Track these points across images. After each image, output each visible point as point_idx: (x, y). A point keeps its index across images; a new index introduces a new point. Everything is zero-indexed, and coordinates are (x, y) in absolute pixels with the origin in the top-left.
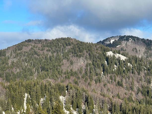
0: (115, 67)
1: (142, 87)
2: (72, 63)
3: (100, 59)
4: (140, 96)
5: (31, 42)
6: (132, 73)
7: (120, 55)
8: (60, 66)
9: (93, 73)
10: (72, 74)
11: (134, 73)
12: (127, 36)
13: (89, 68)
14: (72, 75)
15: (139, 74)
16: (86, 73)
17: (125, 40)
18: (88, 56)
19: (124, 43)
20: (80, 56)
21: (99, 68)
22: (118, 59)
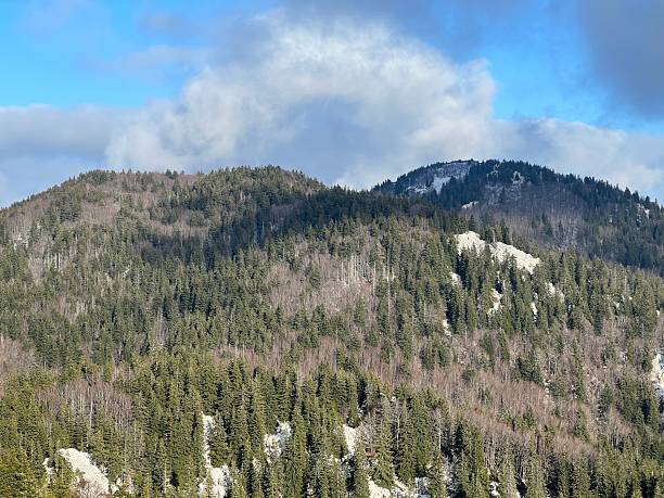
0: (495, 300)
1: (619, 385)
2: (314, 281)
3: (432, 263)
4: (617, 425)
5: (108, 183)
6: (571, 324)
7: (513, 250)
8: (265, 292)
9: (411, 324)
10: (325, 325)
11: (581, 328)
12: (501, 161)
13: (389, 301)
14: (323, 331)
15: (598, 329)
16: (383, 323)
17: (494, 180)
18: (380, 253)
19: (494, 192)
20: (345, 252)
21: (432, 301)
22: (504, 266)
